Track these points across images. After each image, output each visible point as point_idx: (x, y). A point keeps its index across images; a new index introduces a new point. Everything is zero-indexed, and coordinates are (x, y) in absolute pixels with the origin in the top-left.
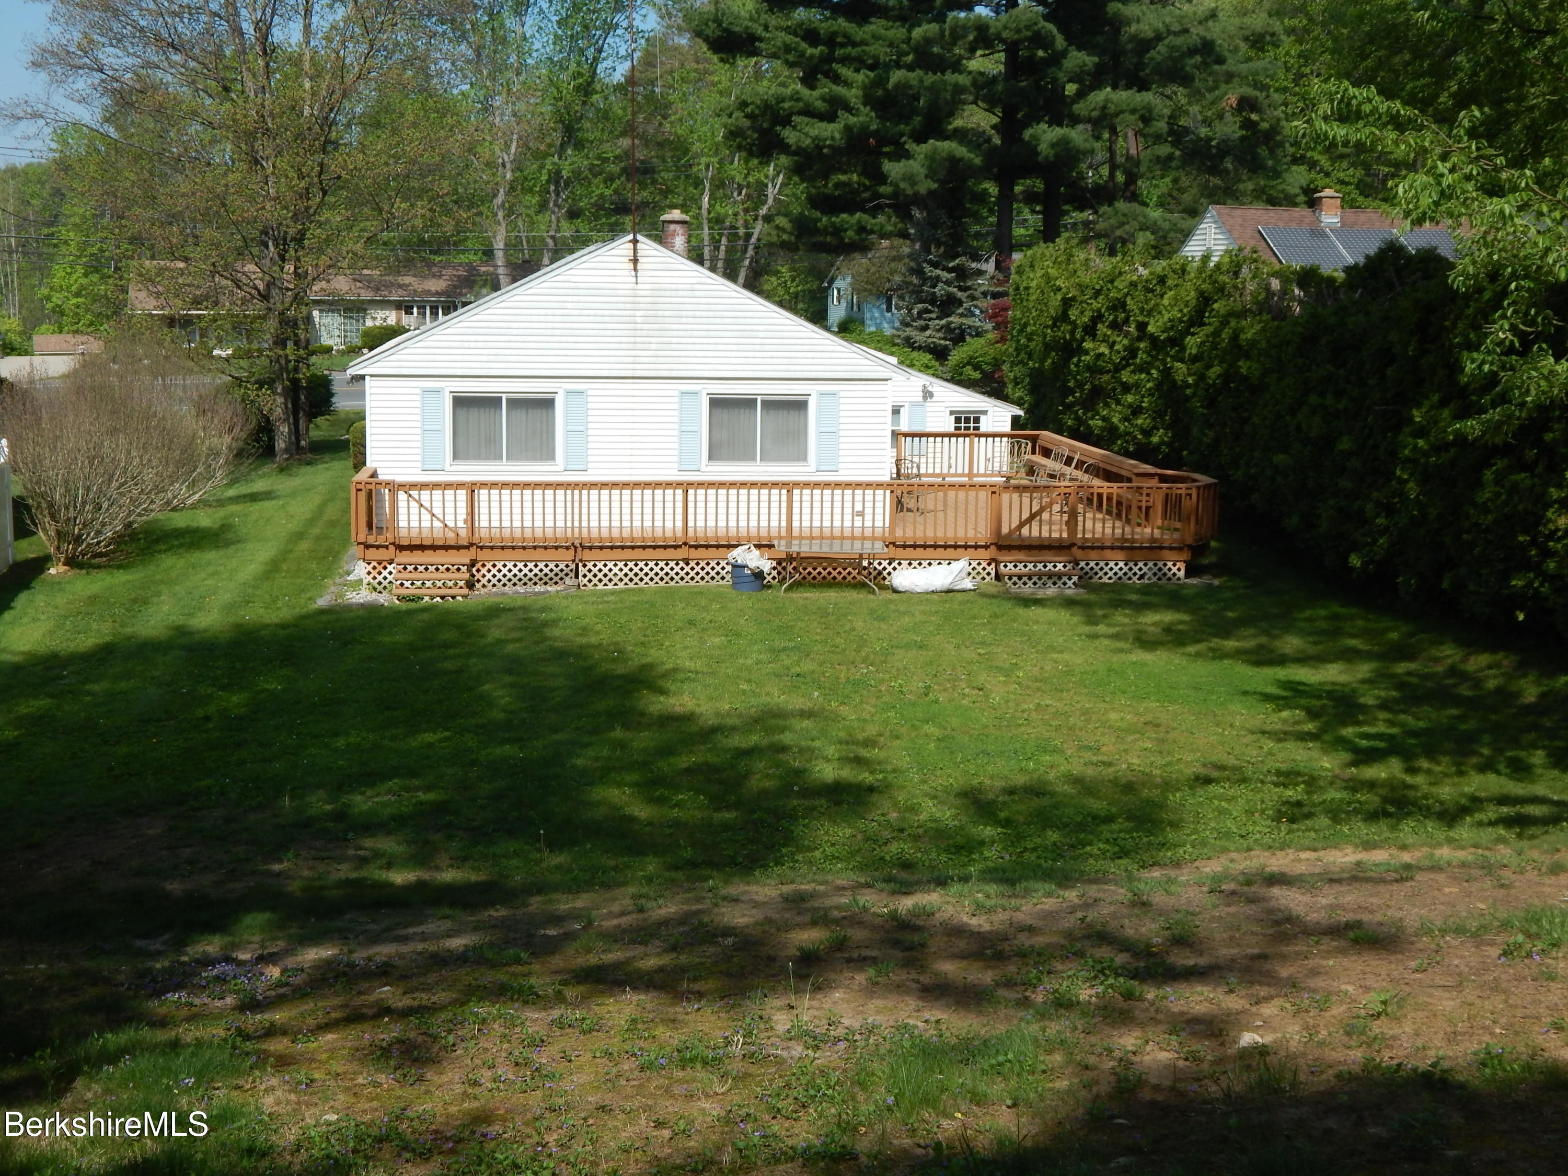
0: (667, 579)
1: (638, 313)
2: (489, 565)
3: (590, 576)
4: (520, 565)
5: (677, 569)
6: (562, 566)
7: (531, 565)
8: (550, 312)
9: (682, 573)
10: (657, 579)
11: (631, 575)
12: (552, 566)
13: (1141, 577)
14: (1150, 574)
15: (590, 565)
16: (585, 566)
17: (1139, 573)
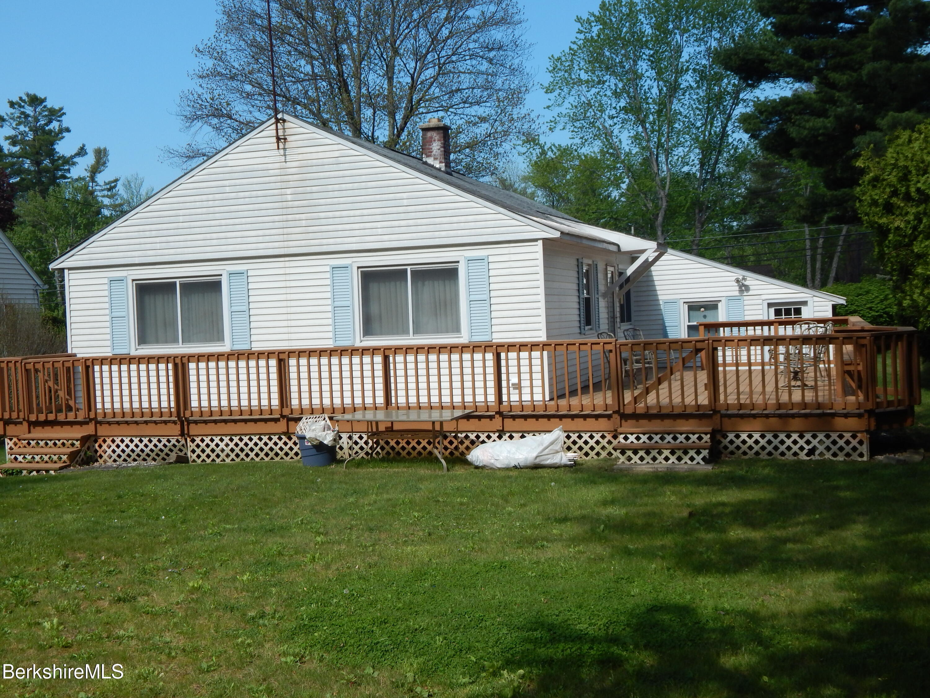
0: (272, 454)
1: (289, 191)
2: (109, 441)
3: (198, 451)
4: (136, 440)
5: (281, 444)
6: (173, 441)
7: (145, 440)
8: (211, 197)
9: (286, 448)
10: (262, 455)
11: (237, 450)
12: (164, 441)
13: (811, 452)
14: (821, 448)
15: (198, 440)
16: (193, 441)
17: (807, 447)
